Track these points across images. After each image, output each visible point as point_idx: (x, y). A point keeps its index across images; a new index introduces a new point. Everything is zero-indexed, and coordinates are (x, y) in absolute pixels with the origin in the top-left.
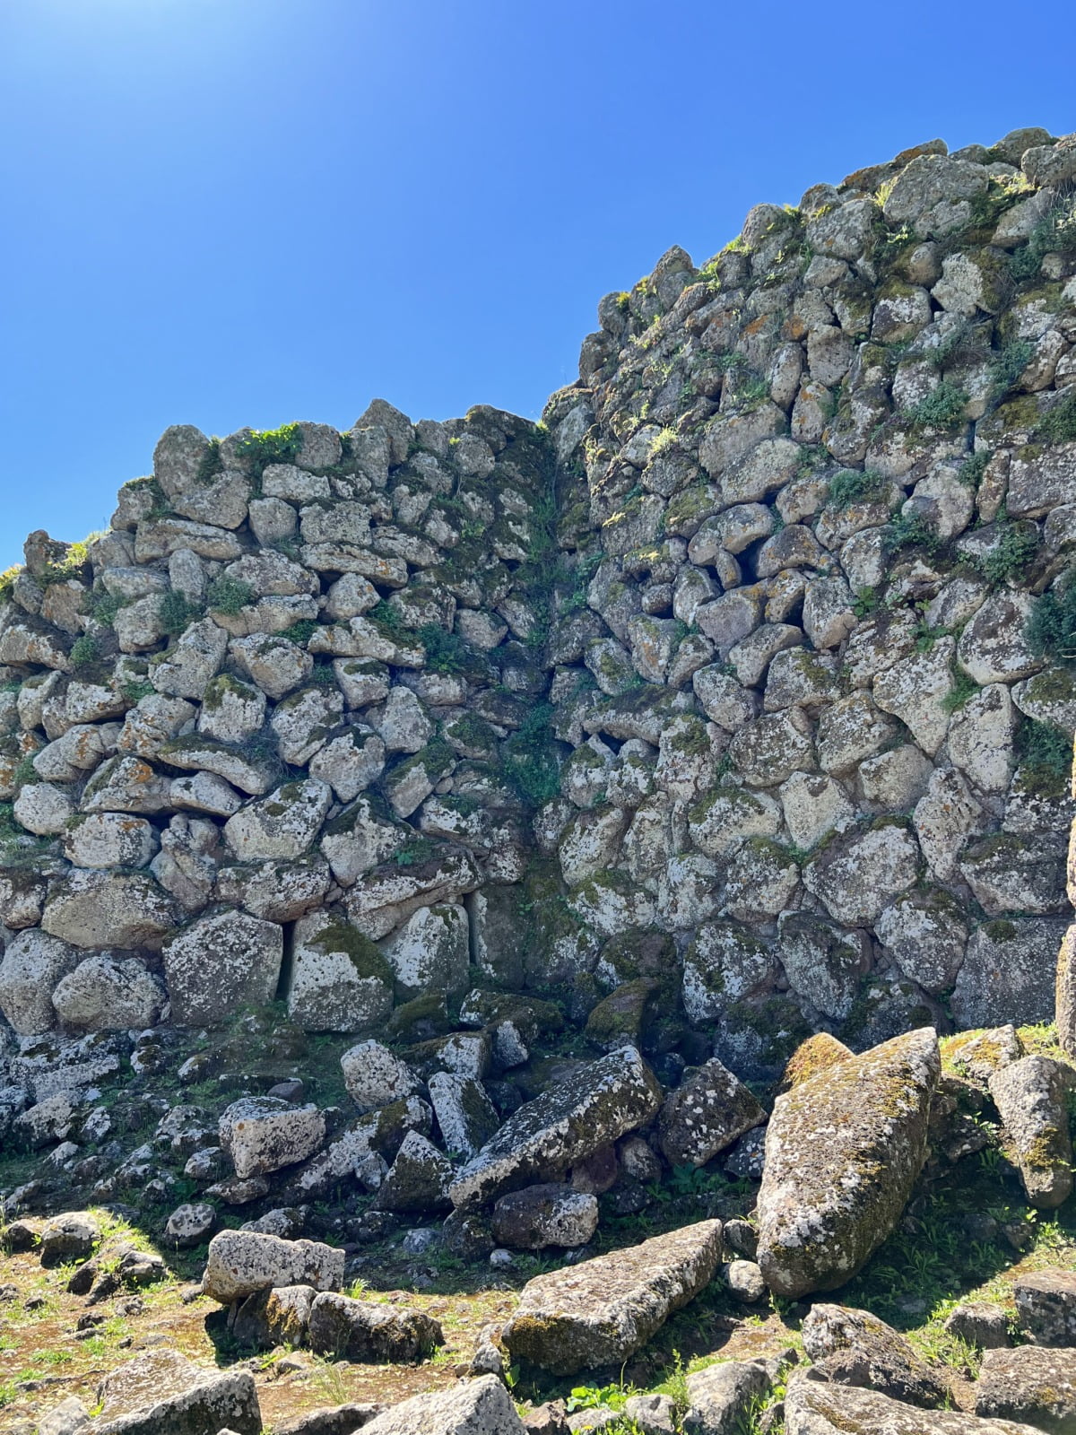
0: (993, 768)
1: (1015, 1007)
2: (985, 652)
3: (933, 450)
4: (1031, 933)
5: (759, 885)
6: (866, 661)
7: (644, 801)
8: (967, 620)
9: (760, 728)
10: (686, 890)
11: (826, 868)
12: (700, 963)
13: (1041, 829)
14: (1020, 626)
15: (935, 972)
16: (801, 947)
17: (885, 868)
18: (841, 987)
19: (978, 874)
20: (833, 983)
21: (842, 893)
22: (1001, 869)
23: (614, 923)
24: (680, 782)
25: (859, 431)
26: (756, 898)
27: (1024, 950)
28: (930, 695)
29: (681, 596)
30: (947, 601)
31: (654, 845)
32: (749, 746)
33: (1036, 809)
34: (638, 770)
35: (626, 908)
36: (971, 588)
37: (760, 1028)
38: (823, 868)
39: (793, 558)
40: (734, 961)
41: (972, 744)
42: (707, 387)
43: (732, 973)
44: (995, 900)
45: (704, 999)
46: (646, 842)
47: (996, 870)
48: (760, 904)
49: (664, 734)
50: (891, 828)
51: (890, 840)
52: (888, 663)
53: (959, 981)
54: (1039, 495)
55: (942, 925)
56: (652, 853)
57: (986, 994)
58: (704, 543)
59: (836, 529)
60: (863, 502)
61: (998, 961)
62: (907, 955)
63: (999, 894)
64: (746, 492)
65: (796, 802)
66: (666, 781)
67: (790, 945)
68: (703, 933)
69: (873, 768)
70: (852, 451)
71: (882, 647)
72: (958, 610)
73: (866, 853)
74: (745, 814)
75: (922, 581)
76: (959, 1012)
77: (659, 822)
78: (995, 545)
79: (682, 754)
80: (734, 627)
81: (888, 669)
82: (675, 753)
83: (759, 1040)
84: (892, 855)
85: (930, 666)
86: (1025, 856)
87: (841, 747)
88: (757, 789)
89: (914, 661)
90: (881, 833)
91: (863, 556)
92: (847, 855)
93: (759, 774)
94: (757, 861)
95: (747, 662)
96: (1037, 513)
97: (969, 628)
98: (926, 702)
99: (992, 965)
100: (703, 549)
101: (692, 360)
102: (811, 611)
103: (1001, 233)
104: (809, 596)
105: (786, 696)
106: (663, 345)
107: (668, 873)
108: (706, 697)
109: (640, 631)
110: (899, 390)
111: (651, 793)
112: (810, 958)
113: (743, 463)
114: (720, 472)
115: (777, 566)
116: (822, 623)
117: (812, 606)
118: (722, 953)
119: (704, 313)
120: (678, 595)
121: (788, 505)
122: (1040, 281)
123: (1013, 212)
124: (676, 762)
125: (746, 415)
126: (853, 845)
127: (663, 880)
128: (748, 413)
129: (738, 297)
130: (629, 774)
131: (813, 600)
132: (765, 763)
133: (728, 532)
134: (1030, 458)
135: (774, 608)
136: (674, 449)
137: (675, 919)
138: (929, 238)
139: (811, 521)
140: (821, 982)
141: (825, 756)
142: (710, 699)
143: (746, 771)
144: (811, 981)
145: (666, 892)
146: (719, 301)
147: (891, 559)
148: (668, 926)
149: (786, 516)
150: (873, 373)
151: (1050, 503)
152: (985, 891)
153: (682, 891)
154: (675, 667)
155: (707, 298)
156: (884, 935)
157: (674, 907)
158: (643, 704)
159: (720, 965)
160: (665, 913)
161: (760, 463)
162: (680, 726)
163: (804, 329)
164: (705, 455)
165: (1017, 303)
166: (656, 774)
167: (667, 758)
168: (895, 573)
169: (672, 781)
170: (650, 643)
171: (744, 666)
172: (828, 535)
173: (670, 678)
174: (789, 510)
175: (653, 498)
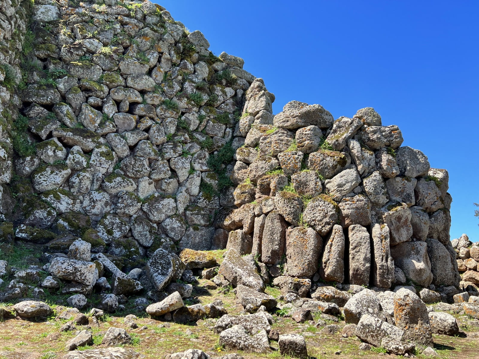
0: (195, 190)
1: (196, 246)
2: (199, 163)
3: (193, 108)
4: (202, 230)
5: (130, 206)
6: (169, 153)
7: (84, 169)
8: (195, 153)
9: (135, 160)
10: (101, 203)
11: (152, 205)
12: (105, 227)
13: (206, 207)
14: (206, 160)
15: (179, 236)
16: (141, 226)
17: (169, 209)
18: (151, 238)
19: (192, 214)
20: (149, 236)
21: (156, 213)
22: (197, 214)
23: (65, 208)
24: (102, 168)
25: (175, 91)
26: (128, 210)
27: (200, 233)
28: (186, 168)
29: (108, 106)
30: (191, 146)
31: (86, 185)
32: (131, 164)
33: (206, 202)
34: (83, 158)
35: (72, 204)
36: (198, 146)
37: (125, 247)
38: (151, 205)
39: (151, 115)
40: (118, 227)
41: (193, 183)
42: (124, 44)
43: (116, 231)
44: (194, 221)
45: (106, 237)
46: (83, 183)
47: (196, 214)
48: (129, 212)
49: (96, 150)
50: (171, 199)
51: (171, 202)
52: (175, 156)
53: (183, 239)
54: (214, 132)
55: (182, 225)
56: (85, 188)
57: (190, 243)
58: (120, 94)
59: (164, 113)
60: (174, 111)
61: (194, 235)
62: (172, 231)
63: (196, 220)
64: (136, 86)
65: (144, 185)
66: (96, 165)
67: (138, 225)
69: (168, 182)
70: (171, 95)
71: (175, 152)
72: (194, 150)
73: (164, 204)
74: (128, 184)
75: (186, 139)
76: (181, 246)
77: (90, 178)
78: (204, 139)
79: (104, 159)
80: (126, 125)
81: (175, 158)
82: (101, 157)
83: (124, 251)
84: (171, 205)
85: (186, 161)
86: (202, 212)
87: (160, 174)
88: (131, 178)
89: (182, 158)
90: (169, 199)
91: (172, 125)
92: (159, 203)
93: (133, 174)
94: (131, 199)
95: (132, 139)
96: (211, 135)
97: (196, 155)
98: (184, 170)
99: (193, 236)
100: (119, 96)
101: (119, 31)
102: (155, 132)
103: (214, 65)
104: (155, 128)
105: (145, 154)
106: (106, 17)
107: (91, 196)
108: (115, 143)
109: (88, 110)
110: (186, 87)
111: (87, 168)
112: (144, 229)
113: (137, 77)
114: (126, 74)
115: (143, 114)
116: (159, 138)
117: (156, 132)
118: (114, 224)
119: (126, 19)
120: (106, 105)
121: (151, 99)
122: (221, 83)
123: (218, 63)
124: (101, 160)
125: (141, 64)
126: (161, 201)
127: (88, 197)
128: (142, 64)
129: (141, 25)
130: (78, 158)
131: (156, 130)
132: (137, 171)
133: (130, 96)
134: (213, 122)
135: (142, 126)
136: (111, 56)
137: (93, 211)
138: (198, 53)
139: (156, 106)
140: (145, 236)
141: (154, 175)
142: (116, 144)
143: (129, 171)
144: (141, 235)
145: (89, 202)
146: (134, 21)
147: (178, 129)
148: (89, 213)
149: (149, 101)
150: (180, 78)
151: (216, 135)
152: (192, 219)
153: (99, 203)
154: (103, 129)
155: (128, 16)
156: (166, 226)
157: (94, 207)
158: (88, 136)
159: (112, 228)
160: (88, 208)
161: (144, 81)
162: (104, 149)
163: (162, 51)
164: (122, 66)
165: (216, 85)
166: (91, 162)
167: (96, 158)
168: (179, 134)
169: (98, 166)
170: (93, 116)
171: (131, 139)
172: (161, 114)
173: (98, 131)
174: (151, 100)
175: (99, 67)
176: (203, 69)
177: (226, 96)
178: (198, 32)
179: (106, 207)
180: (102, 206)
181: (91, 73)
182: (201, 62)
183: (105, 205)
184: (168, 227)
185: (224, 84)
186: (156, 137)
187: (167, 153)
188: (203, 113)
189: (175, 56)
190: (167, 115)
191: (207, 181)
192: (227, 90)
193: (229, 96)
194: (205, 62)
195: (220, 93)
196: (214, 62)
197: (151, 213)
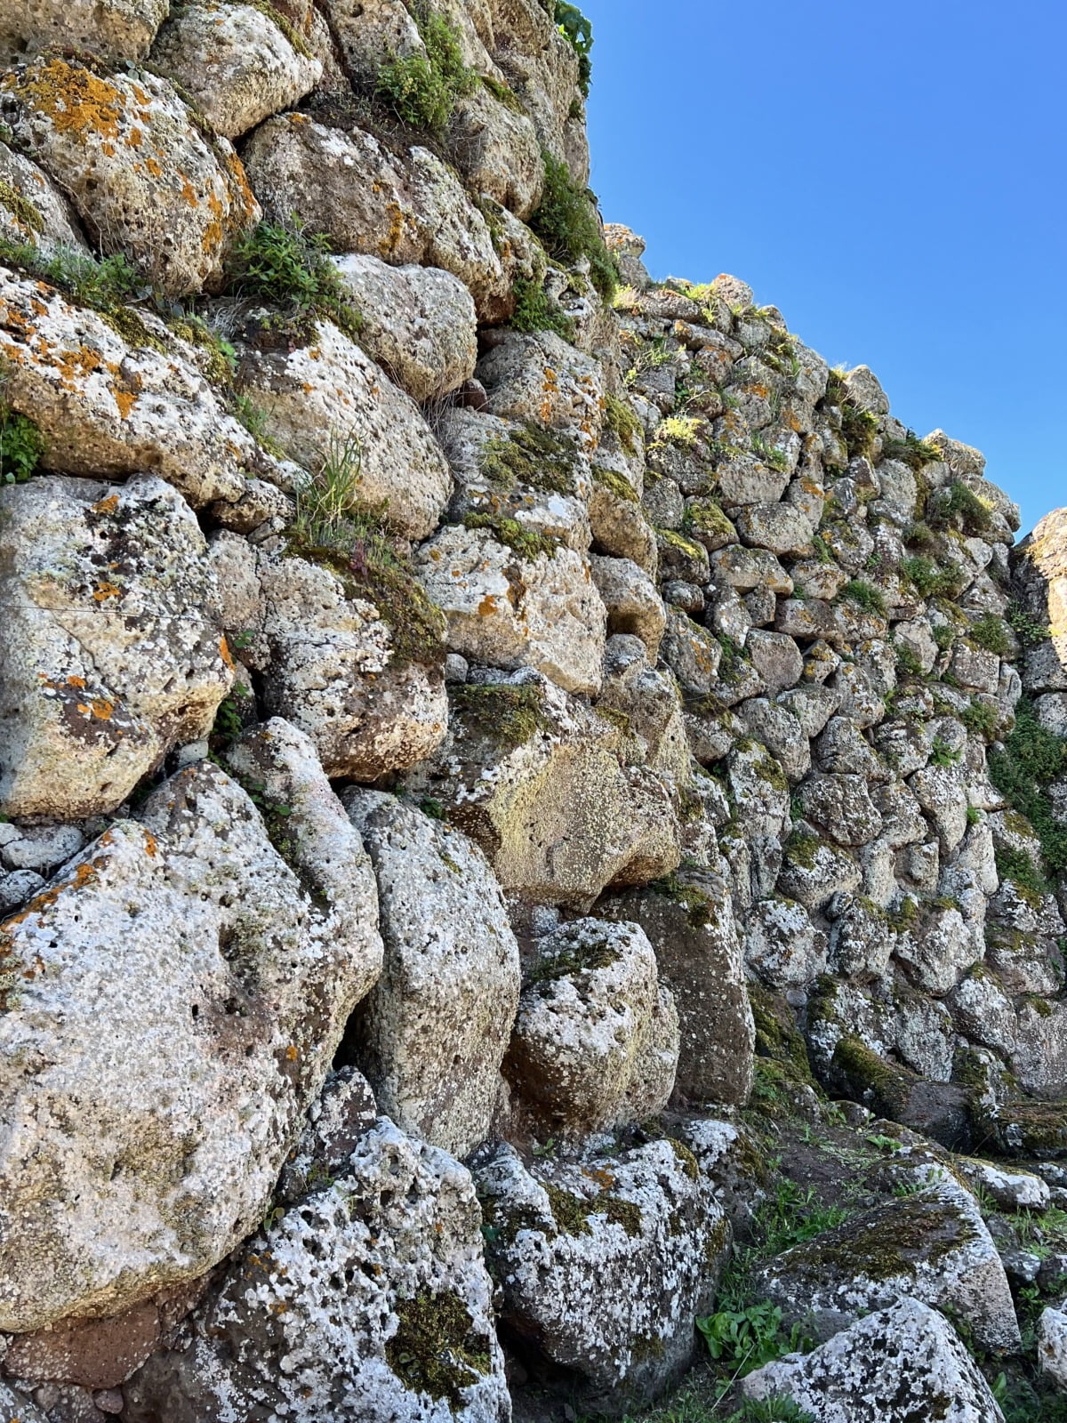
0: (992, 876)
2: (979, 783)
3: (918, 604)
4: (1056, 1011)
5: (877, 945)
6: (908, 756)
7: (729, 826)
8: (960, 752)
9: (844, 785)
10: (803, 940)
11: (923, 937)
12: (842, 1025)
13: (1037, 931)
14: (986, 771)
16: (919, 1012)
17: (961, 945)
18: (948, 1053)
19: (1016, 960)
20: (946, 1048)
21: (937, 963)
22: (1028, 958)
24: (771, 817)
25: (864, 553)
26: (874, 959)
27: (1056, 1024)
28: (957, 804)
30: (942, 729)
31: (745, 881)
32: (838, 800)
33: (1033, 915)
34: (718, 787)
36: (961, 728)
38: (919, 938)
39: (833, 632)
40: (868, 1023)
42: (710, 408)
43: (867, 1037)
44: (1024, 983)
47: (1026, 959)
48: (876, 966)
49: (740, 756)
50: (953, 910)
51: (957, 921)
52: (923, 765)
53: (1019, 1048)
54: (978, 679)
55: (1007, 999)
56: (745, 890)
59: (859, 626)
60: (882, 616)
61: (1045, 1031)
62: (993, 1024)
63: (1027, 978)
64: (772, 541)
66: (755, 811)
67: (910, 1010)
68: (839, 990)
70: (858, 565)
71: (918, 749)
72: (956, 743)
73: (948, 929)
74: (849, 870)
75: (928, 706)
76: (1020, 1075)
78: (969, 703)
79: (769, 784)
80: (778, 669)
81: (925, 770)
82: (761, 782)
84: (961, 934)
85: (951, 779)
86: (1037, 950)
87: (907, 826)
88: (840, 846)
89: (938, 770)
90: (951, 914)
92: (937, 928)
93: (850, 833)
94: (871, 921)
96: (972, 690)
97: (965, 759)
98: (954, 809)
99: (1042, 1034)
100: (747, 573)
101: (687, 367)
102: (854, 690)
103: (925, 470)
104: (852, 675)
105: (856, 762)
106: (641, 324)
107: (768, 917)
108: (776, 732)
109: (685, 625)
110: (885, 539)
111: (735, 820)
112: (926, 1024)
113: (774, 514)
114: (735, 505)
115: (810, 631)
116: (871, 705)
117: (860, 687)
118: (855, 1015)
119: (698, 332)
120: (723, 607)
121: (821, 581)
122: (954, 526)
123: (935, 463)
124: (764, 792)
125: (772, 470)
126: (940, 920)
127: (758, 924)
128: (774, 470)
129: (737, 349)
130: (706, 788)
131: (859, 681)
132: (857, 822)
133: (770, 573)
134: (972, 649)
135: (820, 670)
136: (694, 448)
137: (789, 971)
138: (879, 432)
139: (832, 604)
140: (934, 1047)
141: (893, 831)
142: (781, 735)
143: (838, 825)
144: (922, 1046)
145: (764, 939)
146: (717, 336)
147: (901, 676)
148: (779, 979)
149: (813, 588)
150: (863, 511)
151: (984, 689)
152: (1020, 975)
153: (799, 941)
154: (738, 684)
155: (699, 320)
156: (971, 1005)
157: (787, 955)
158: (710, 711)
159: (856, 1029)
160: (769, 963)
161: (790, 524)
162: (756, 754)
163: (802, 429)
164: (724, 476)
165: (945, 531)
166: (740, 800)
167: (749, 784)
168: (909, 689)
169: (763, 814)
170: (703, 646)
171: (810, 716)
172: (852, 627)
173: (724, 694)
174: (821, 586)
175: (673, 483)
176: (903, 483)
177: (975, 563)
178: (867, 371)
179: (819, 952)
180: (808, 954)
181: (658, 504)
182: (893, 462)
183: (816, 948)
184: (979, 1011)
185: (960, 528)
186: (865, 705)
187: (901, 754)
188: (941, 620)
189: (836, 443)
190: (866, 630)
191: (1012, 843)
192: (971, 544)
193: (982, 566)
194: (904, 461)
195: (960, 557)
196: (924, 462)
197: (928, 964)
